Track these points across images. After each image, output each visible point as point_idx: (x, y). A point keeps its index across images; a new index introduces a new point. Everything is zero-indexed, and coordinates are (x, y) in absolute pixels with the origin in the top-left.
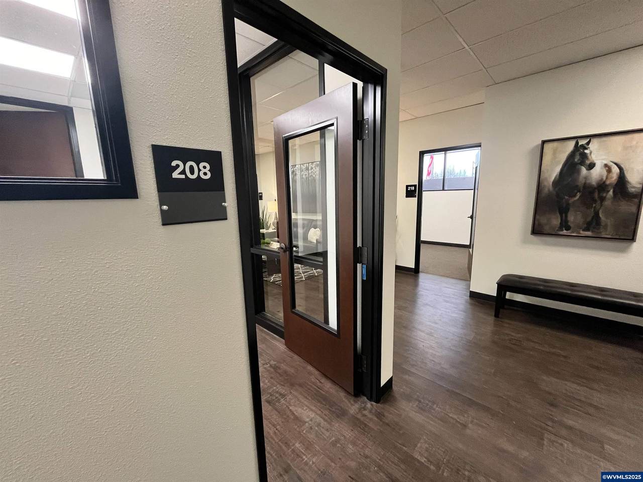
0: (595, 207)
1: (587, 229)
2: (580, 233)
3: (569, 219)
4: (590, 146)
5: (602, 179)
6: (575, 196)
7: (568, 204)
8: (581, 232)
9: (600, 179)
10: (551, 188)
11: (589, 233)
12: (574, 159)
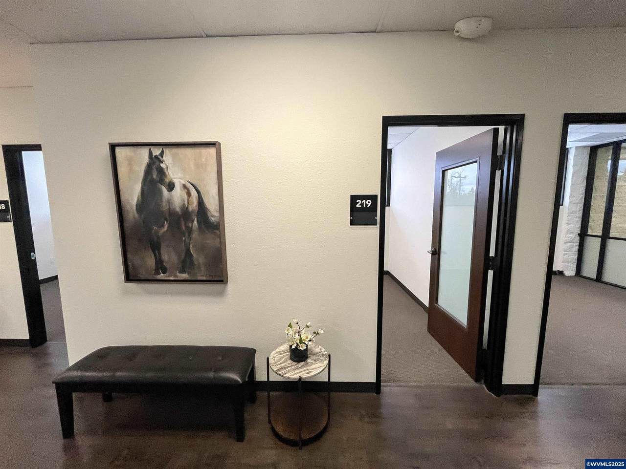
0: (185, 240)
1: (182, 271)
2: (177, 277)
3: (163, 257)
4: (164, 158)
5: (184, 204)
6: (163, 226)
7: (158, 238)
8: (178, 274)
9: (182, 204)
10: (136, 215)
11: (185, 276)
12: (152, 175)
